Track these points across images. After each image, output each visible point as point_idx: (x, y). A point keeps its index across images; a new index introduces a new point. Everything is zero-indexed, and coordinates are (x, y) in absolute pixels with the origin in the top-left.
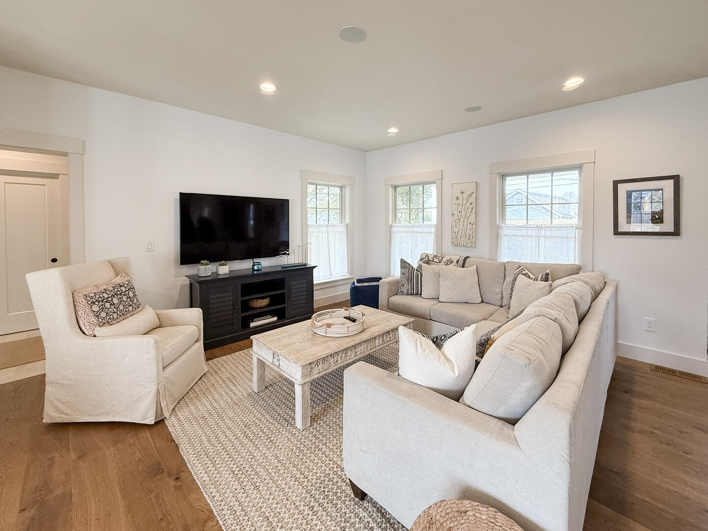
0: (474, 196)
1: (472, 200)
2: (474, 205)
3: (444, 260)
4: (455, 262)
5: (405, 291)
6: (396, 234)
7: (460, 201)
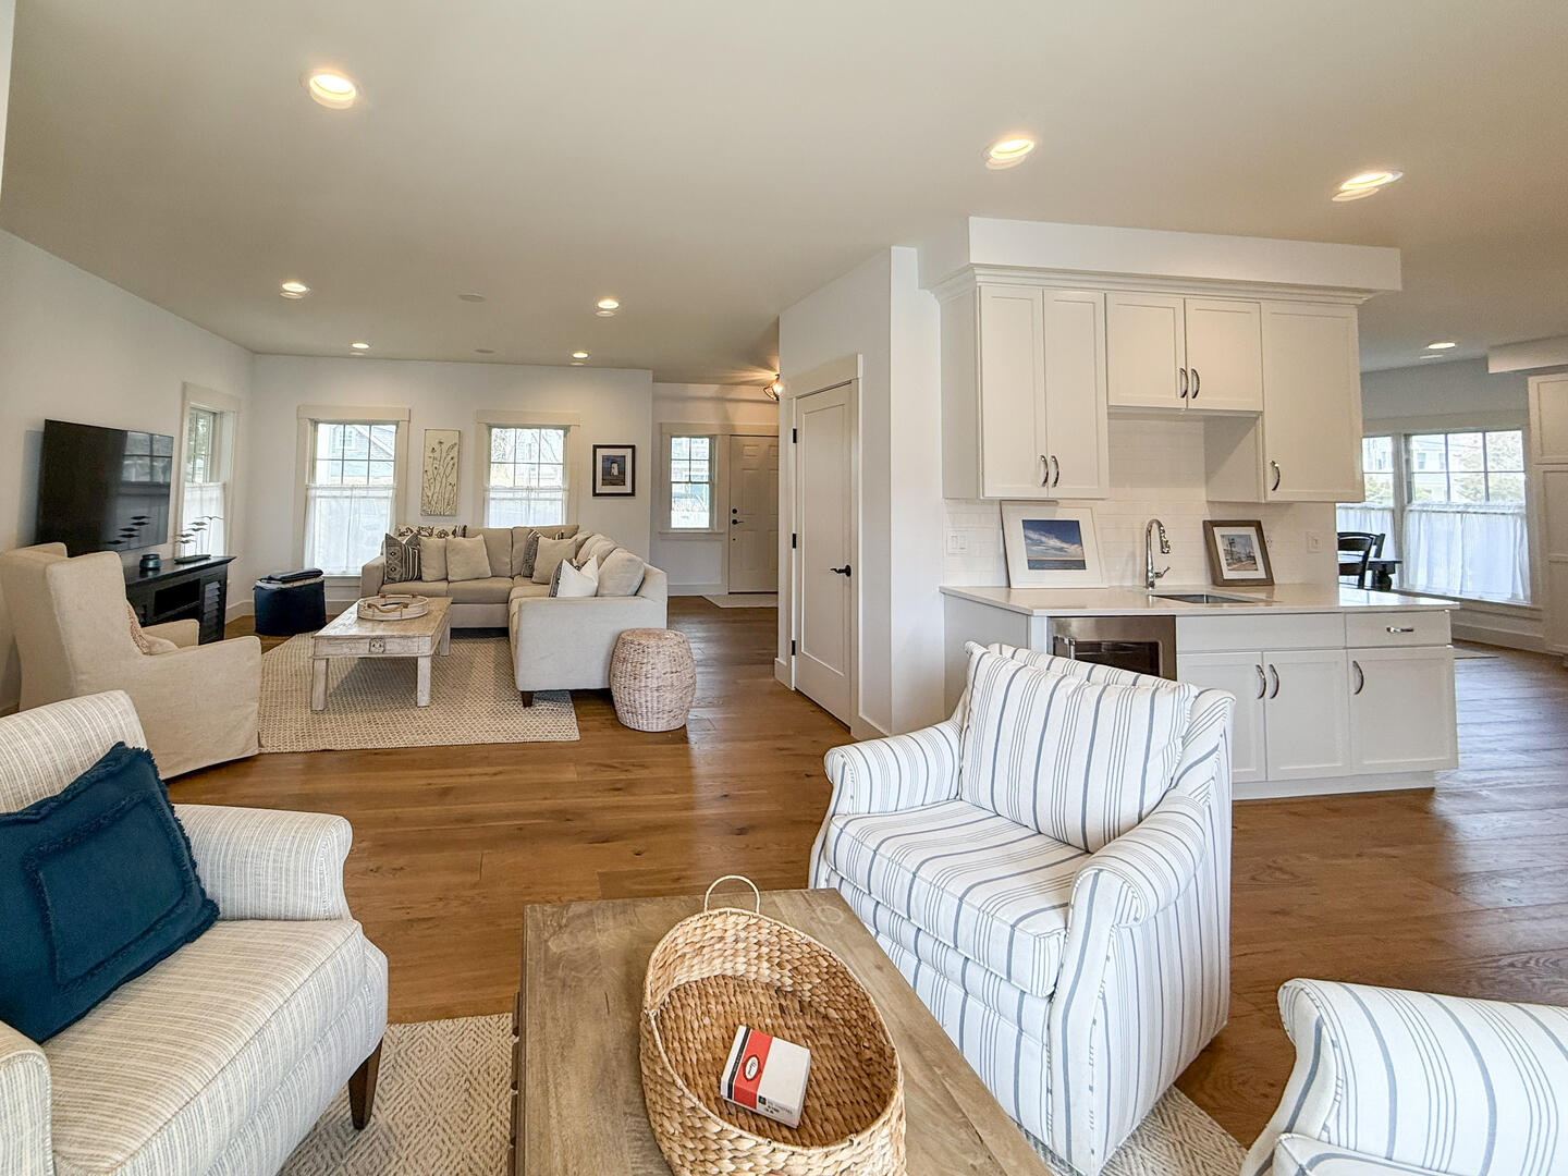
0: (456, 448)
1: (454, 453)
2: (456, 460)
3: (435, 532)
4: (450, 533)
5: (398, 577)
6: (318, 500)
7: (436, 455)
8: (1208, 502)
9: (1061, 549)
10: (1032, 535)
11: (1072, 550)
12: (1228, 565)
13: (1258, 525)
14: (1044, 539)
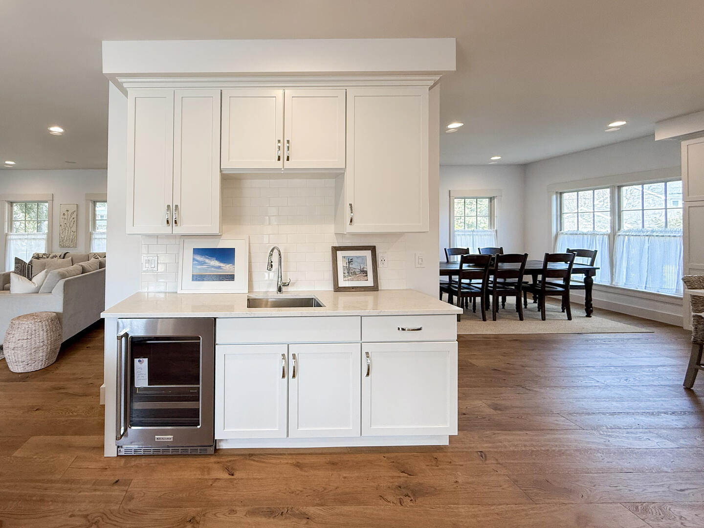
0: (75, 214)
2: (75, 219)
3: (51, 256)
4: (58, 256)
6: (12, 241)
7: (66, 217)
8: (335, 233)
9: (219, 267)
10: (199, 258)
11: (226, 268)
12: (345, 277)
13: (373, 249)
14: (207, 261)
